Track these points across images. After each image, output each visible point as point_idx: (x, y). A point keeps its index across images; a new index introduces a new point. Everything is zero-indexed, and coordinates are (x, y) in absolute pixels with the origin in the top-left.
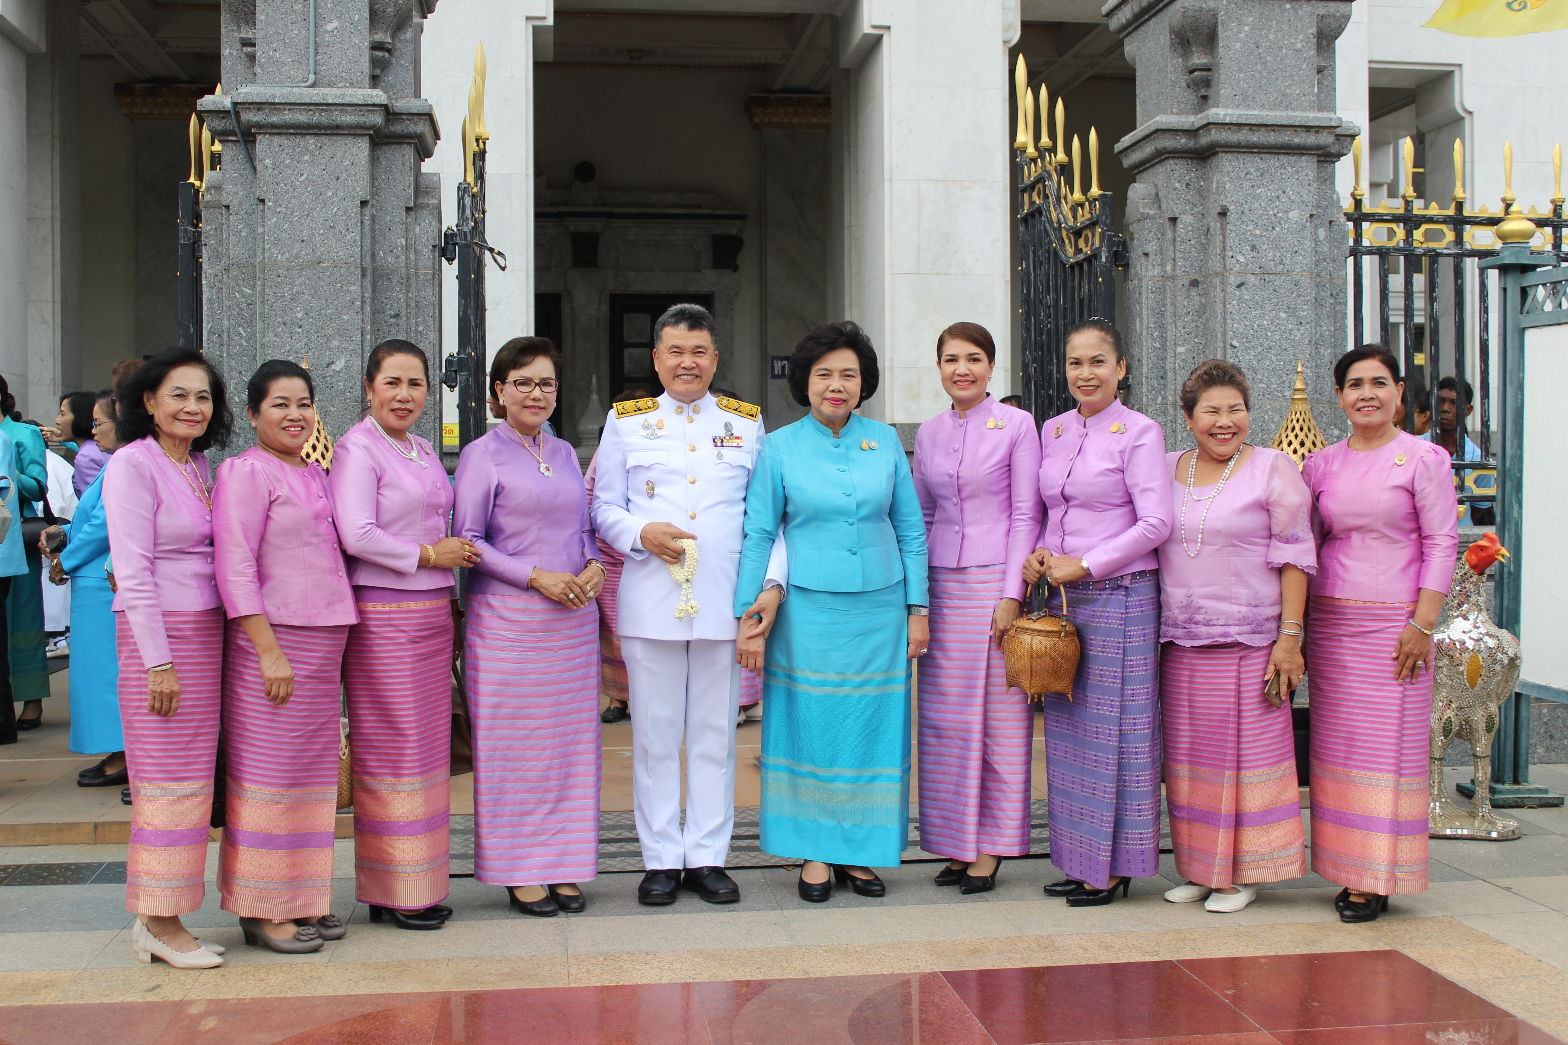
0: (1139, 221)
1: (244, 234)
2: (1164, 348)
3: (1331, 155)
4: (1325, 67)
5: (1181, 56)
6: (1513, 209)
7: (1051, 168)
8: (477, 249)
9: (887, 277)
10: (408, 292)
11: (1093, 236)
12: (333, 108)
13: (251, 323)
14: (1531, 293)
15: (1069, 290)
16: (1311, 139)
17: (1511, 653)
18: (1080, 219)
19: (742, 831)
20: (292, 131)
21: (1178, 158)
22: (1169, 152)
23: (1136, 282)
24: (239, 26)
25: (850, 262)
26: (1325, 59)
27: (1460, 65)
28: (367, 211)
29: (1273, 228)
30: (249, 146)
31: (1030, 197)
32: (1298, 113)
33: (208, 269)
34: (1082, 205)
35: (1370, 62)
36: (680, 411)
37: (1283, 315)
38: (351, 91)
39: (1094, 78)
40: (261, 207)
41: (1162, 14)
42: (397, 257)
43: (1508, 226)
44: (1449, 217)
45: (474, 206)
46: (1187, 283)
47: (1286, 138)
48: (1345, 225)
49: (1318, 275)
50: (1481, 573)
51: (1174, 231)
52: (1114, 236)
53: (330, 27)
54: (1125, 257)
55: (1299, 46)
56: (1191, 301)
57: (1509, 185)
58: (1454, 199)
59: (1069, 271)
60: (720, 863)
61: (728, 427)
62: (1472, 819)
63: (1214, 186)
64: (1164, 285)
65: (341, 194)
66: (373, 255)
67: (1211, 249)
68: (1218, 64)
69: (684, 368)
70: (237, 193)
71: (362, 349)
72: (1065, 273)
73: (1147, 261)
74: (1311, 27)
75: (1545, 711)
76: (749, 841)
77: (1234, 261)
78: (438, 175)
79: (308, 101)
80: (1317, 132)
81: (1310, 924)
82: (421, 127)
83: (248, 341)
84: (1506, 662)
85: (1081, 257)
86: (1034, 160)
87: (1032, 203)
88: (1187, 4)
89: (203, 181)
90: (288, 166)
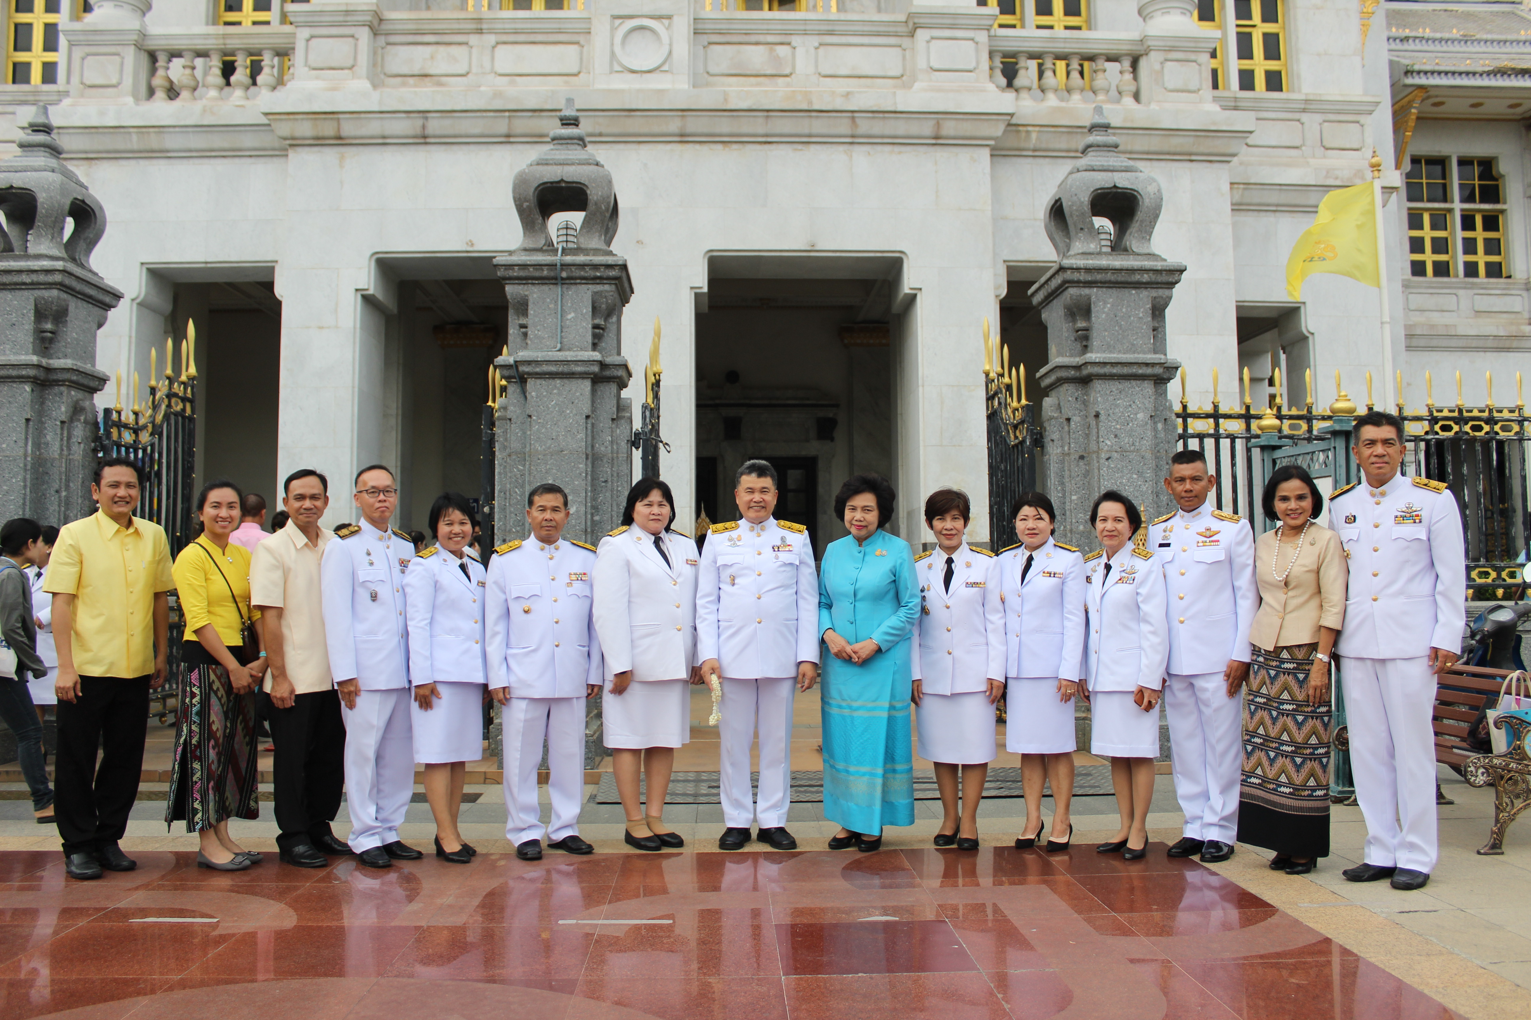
0: (1049, 420)
1: (519, 435)
2: (1064, 496)
3: (1164, 379)
4: (1158, 327)
5: (1071, 322)
7: (1002, 386)
8: (654, 442)
9: (921, 448)
10: (612, 467)
11: (1023, 429)
12: (571, 363)
15: (1012, 461)
16: (1149, 371)
18: (1017, 418)
20: (547, 377)
21: (1070, 383)
22: (1066, 379)
23: (1048, 456)
24: (518, 317)
26: (1158, 322)
27: (1304, 303)
28: (589, 421)
29: (1128, 424)
30: (523, 384)
31: (991, 403)
32: (1141, 356)
33: (499, 455)
34: (1018, 410)
35: (1239, 302)
36: (752, 530)
37: (1135, 476)
38: (581, 353)
40: (529, 420)
41: (1059, 297)
42: (606, 448)
43: (1266, 422)
44: (1240, 414)
45: (652, 416)
46: (1077, 457)
47: (1134, 370)
48: (1176, 421)
49: (1158, 451)
51: (1069, 426)
52: (1035, 429)
53: (569, 317)
54: (1041, 442)
55: (1141, 315)
56: (1078, 469)
58: (1245, 403)
60: (783, 825)
61: (783, 539)
63: (1092, 399)
64: (1063, 459)
65: (574, 412)
66: (593, 447)
67: (1091, 437)
68: (1092, 327)
69: (755, 502)
70: (515, 411)
71: (586, 501)
72: (1011, 449)
73: (1054, 444)
74: (1149, 304)
77: (1104, 444)
78: (630, 399)
79: (557, 359)
80: (1154, 367)
82: (621, 373)
83: (520, 496)
85: (1017, 441)
86: (993, 380)
87: (993, 407)
88: (1072, 291)
89: (496, 404)
90: (545, 396)
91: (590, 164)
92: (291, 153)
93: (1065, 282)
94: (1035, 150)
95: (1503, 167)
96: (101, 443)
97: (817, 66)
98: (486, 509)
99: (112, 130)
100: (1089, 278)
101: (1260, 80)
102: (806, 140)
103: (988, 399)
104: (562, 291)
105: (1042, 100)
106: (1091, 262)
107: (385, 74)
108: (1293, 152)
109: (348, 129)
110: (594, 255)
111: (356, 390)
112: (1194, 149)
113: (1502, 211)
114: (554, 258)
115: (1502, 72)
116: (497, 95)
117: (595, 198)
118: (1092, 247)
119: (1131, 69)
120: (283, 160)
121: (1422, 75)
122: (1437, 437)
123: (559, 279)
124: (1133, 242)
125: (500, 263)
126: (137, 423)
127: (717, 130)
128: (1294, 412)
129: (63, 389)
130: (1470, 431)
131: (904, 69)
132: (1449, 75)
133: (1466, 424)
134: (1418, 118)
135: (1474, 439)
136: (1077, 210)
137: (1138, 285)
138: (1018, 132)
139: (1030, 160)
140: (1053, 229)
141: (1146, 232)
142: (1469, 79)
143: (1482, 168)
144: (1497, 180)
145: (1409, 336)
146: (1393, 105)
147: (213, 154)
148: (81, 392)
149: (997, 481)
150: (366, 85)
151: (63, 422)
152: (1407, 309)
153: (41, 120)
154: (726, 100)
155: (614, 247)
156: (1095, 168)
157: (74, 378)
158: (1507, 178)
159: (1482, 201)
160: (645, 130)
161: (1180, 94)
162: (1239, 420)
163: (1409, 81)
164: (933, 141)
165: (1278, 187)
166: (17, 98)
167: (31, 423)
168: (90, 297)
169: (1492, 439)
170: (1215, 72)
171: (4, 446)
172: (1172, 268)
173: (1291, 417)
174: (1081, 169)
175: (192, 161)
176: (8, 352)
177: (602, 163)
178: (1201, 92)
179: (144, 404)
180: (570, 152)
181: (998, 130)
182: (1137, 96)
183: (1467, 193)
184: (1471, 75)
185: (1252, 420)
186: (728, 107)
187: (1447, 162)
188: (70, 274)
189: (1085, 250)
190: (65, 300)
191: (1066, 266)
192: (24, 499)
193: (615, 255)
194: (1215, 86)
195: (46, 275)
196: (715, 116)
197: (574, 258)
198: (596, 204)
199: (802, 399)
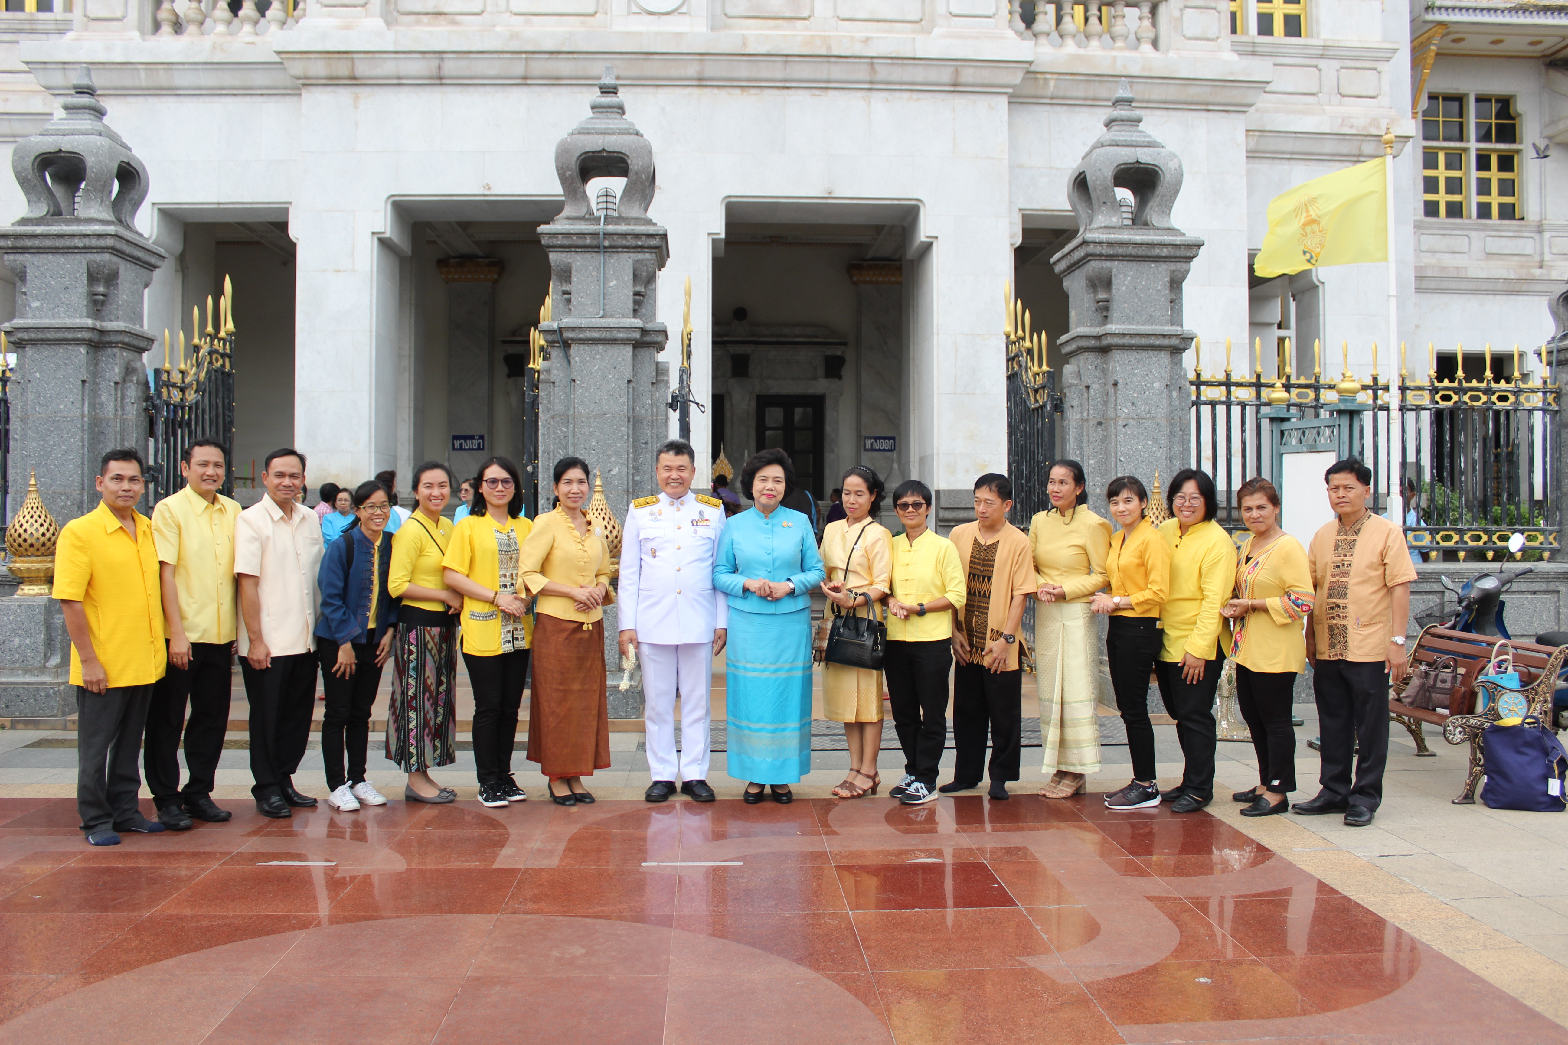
0: (1069, 386)
1: (563, 398)
3: (1180, 349)
4: (1175, 300)
5: (1092, 293)
7: (1023, 349)
8: (687, 402)
9: (935, 396)
10: (652, 429)
11: (1044, 394)
12: (613, 330)
13: (566, 448)
14: (1287, 433)
15: (1032, 425)
16: (1166, 342)
18: (1037, 383)
20: (591, 342)
21: (1090, 352)
22: (1086, 348)
23: (1067, 422)
24: (561, 283)
25: (914, 381)
26: (1176, 294)
28: (631, 385)
29: (1145, 393)
30: (567, 350)
32: (1158, 327)
33: (542, 417)
34: (1038, 374)
37: (1150, 443)
38: (623, 320)
40: (573, 384)
41: (1081, 268)
42: (647, 410)
43: (1273, 395)
44: (1252, 383)
45: (686, 376)
46: (1095, 423)
47: (1151, 341)
48: (1190, 389)
49: (1173, 418)
51: (1088, 393)
52: (1055, 394)
53: (611, 284)
54: (1061, 407)
55: (1160, 288)
56: (1096, 434)
58: (1256, 372)
59: (1032, 411)
63: (1111, 368)
64: (1082, 424)
65: (617, 377)
66: (634, 410)
67: (1109, 404)
68: (1113, 299)
70: (559, 375)
71: (628, 463)
72: (1030, 414)
73: (1073, 410)
74: (1167, 277)
77: (1122, 411)
78: (668, 363)
79: (600, 326)
80: (1171, 338)
82: (660, 338)
85: (1037, 405)
86: (1014, 343)
87: (1013, 368)
88: (1094, 265)
89: (538, 366)
90: (588, 361)
91: (630, 134)
92: (305, 93)
93: (1087, 255)
94: (1052, 98)
95: (1521, 106)
96: (153, 403)
97: (835, 10)
98: (529, 469)
99: (119, 66)
100: (1111, 251)
101: (1279, 25)
102: (824, 86)
103: (1008, 360)
104: (605, 260)
105: (1060, 46)
106: (1113, 236)
107: (398, 12)
108: (1309, 99)
109: (363, 69)
110: (635, 225)
111: (374, 334)
112: (1211, 99)
113: (1518, 151)
114: (596, 227)
115: (1524, 9)
116: (514, 36)
117: (636, 168)
118: (1115, 220)
119: (1150, 15)
120: (295, 99)
121: (1443, 10)
122: (1437, 406)
123: (602, 247)
124: (1153, 216)
125: (545, 231)
126: (183, 382)
127: (736, 75)
128: (1302, 381)
129: (115, 350)
130: (1468, 401)
131: (923, 13)
132: (1471, 11)
133: (1465, 394)
134: (1437, 54)
135: (1472, 408)
136: (1100, 185)
137: (1157, 259)
138: (1036, 79)
139: (1047, 108)
140: (1076, 200)
141: (1166, 206)
142: (1490, 16)
143: (1500, 105)
144: (1513, 119)
145: (1419, 278)
146: (1412, 42)
147: (224, 92)
148: (132, 352)
149: (1016, 440)
150: (380, 23)
151: (116, 383)
152: (1419, 250)
153: (85, 82)
154: (744, 44)
155: (651, 214)
156: (1119, 143)
157: (127, 340)
158: (1524, 117)
159: (1498, 140)
160: (664, 73)
161: (1198, 42)
162: (1249, 389)
163: (1430, 17)
164: (952, 89)
165: (1293, 135)
166: (12, 26)
167: (87, 384)
168: (138, 259)
169: (1488, 409)
170: (1233, 15)
171: (62, 407)
172: (1190, 243)
173: (1300, 386)
174: (1105, 144)
175: (201, 99)
176: (62, 315)
177: (641, 132)
178: (1219, 40)
179: (189, 362)
180: (610, 121)
181: (1017, 78)
182: (1155, 43)
183: (1483, 132)
184: (1492, 12)
185: (1262, 388)
186: (747, 52)
187: (1464, 100)
188: (121, 238)
189: (1107, 223)
190: (115, 263)
191: (1089, 240)
192: (83, 459)
193: (654, 223)
194: (1234, 31)
195: (98, 239)
196: (733, 60)
197: (616, 227)
198: (637, 174)
199: (810, 337)
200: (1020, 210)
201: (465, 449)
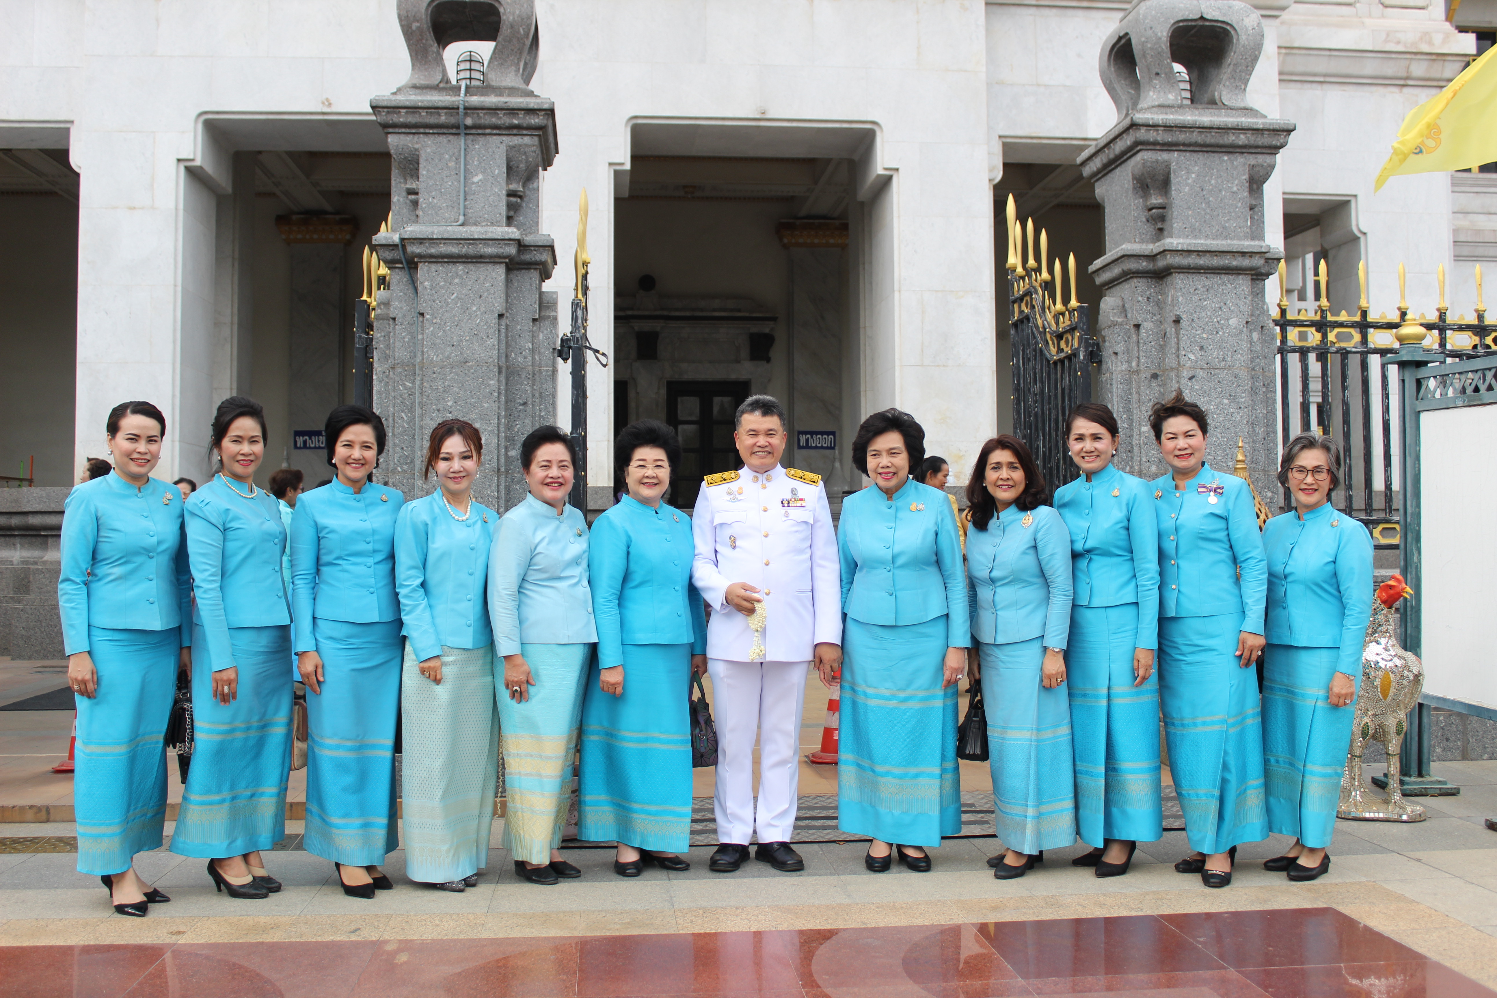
0: (1110, 327)
1: (406, 340)
2: (1131, 427)
3: (1262, 274)
4: (1256, 206)
5: (1142, 197)
6: (1408, 317)
7: (1037, 285)
8: (584, 350)
9: (897, 369)
10: (533, 385)
11: (1073, 339)
12: (478, 242)
13: (411, 410)
14: (1424, 383)
15: (1052, 381)
16: (1246, 262)
17: (1415, 672)
18: (1061, 325)
19: (802, 814)
20: (446, 260)
21: (1140, 277)
22: (1133, 273)
23: (1108, 375)
24: (406, 179)
25: (865, 356)
26: (1256, 199)
27: (1355, 196)
28: (504, 322)
29: (1217, 333)
30: (412, 271)
31: (1020, 307)
32: (1235, 242)
33: (378, 367)
34: (1063, 314)
35: (1284, 193)
36: (756, 480)
37: (1226, 401)
38: (492, 229)
39: (1059, 206)
40: (421, 319)
41: (1125, 164)
42: (525, 358)
43: (1405, 331)
44: (1356, 322)
46: (1149, 376)
47: (1226, 261)
48: (1274, 330)
49: (1253, 369)
50: (1390, 607)
51: (1138, 335)
52: (1090, 339)
53: (476, 179)
54: (1099, 355)
55: (1235, 189)
56: (1152, 390)
57: (1403, 297)
58: (1360, 308)
59: (1052, 366)
60: (787, 839)
61: (793, 491)
62: (1386, 805)
63: (1170, 299)
64: (1130, 378)
65: (483, 309)
66: (507, 356)
67: (1168, 349)
68: (1171, 204)
69: (759, 446)
70: (401, 308)
71: (499, 430)
72: (1049, 367)
73: (1117, 358)
74: (1244, 174)
75: (1441, 718)
76: (807, 821)
77: (1186, 358)
78: (556, 293)
79: (459, 237)
80: (1251, 257)
81: (1261, 887)
82: (545, 257)
83: (408, 424)
84: (1412, 678)
85: (1062, 355)
86: (1022, 278)
87: (1021, 312)
88: (1144, 157)
89: (374, 298)
90: (442, 287)
93: (1137, 143)
100: (1169, 138)
104: (466, 145)
106: (1172, 117)
108: (1345, 10)
110: (509, 95)
111: (179, 289)
114: (454, 99)
117: (511, 19)
118: (1171, 97)
123: (462, 127)
124: (1224, 93)
125: (381, 104)
136: (1151, 49)
137: (1232, 149)
139: (1033, 10)
140: (1113, 77)
141: (1240, 79)
145: (1457, 243)
152: (1455, 210)
155: (533, 86)
162: (1352, 330)
165: (1327, 53)
172: (1276, 127)
189: (1161, 101)
191: (1140, 122)
193: (536, 96)
197: (482, 99)
198: (512, 27)
199: (732, 310)
200: (1000, 137)
201: (310, 448)
